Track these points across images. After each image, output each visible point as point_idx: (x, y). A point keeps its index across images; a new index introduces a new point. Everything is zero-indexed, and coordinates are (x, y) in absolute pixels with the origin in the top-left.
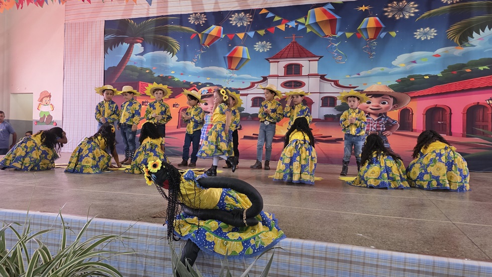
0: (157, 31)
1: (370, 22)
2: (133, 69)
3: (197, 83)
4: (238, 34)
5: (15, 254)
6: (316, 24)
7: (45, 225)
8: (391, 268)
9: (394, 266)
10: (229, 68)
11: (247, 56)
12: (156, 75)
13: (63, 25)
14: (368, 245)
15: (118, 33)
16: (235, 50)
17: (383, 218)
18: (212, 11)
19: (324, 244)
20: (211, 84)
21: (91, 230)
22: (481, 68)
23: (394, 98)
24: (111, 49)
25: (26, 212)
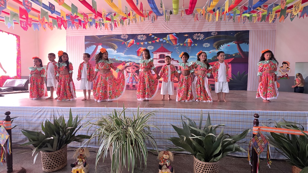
0: (107, 41)
1: (188, 40)
3: (125, 61)
6: (170, 40)
10: (138, 55)
13: (66, 37)
15: (91, 41)
16: (140, 49)
18: (131, 34)
24: (88, 47)
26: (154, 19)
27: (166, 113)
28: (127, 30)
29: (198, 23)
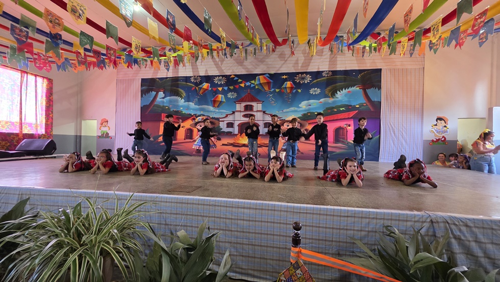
0: (172, 86)
1: (288, 84)
2: (158, 106)
3: (195, 115)
4: (219, 88)
5: (88, 215)
6: (260, 84)
7: (106, 198)
8: (293, 212)
9: (295, 211)
10: (214, 106)
11: (224, 100)
12: (172, 110)
13: (116, 81)
14: (282, 201)
15: (149, 86)
16: (217, 97)
17: (292, 187)
18: (204, 75)
19: (262, 202)
20: (204, 115)
21: (134, 200)
22: (341, 109)
23: (300, 123)
24: (145, 95)
25: (94, 191)
27: (186, 205)
28: (199, 69)
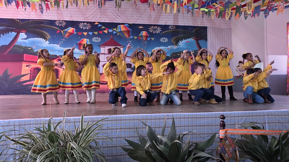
0: (35, 27)
1: (144, 33)
4: (84, 33)
6: (121, 32)
8: (196, 118)
10: (80, 49)
12: (35, 51)
15: (8, 26)
16: (82, 40)
18: (69, 20)
24: (3, 35)
26: (101, 4)
27: (120, 121)
28: (64, 15)
29: (154, 14)
